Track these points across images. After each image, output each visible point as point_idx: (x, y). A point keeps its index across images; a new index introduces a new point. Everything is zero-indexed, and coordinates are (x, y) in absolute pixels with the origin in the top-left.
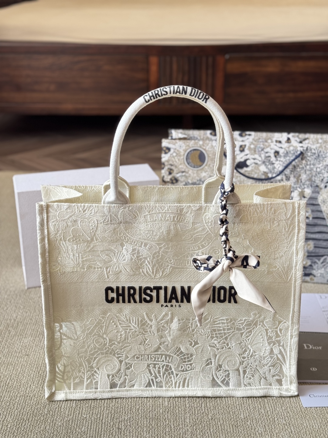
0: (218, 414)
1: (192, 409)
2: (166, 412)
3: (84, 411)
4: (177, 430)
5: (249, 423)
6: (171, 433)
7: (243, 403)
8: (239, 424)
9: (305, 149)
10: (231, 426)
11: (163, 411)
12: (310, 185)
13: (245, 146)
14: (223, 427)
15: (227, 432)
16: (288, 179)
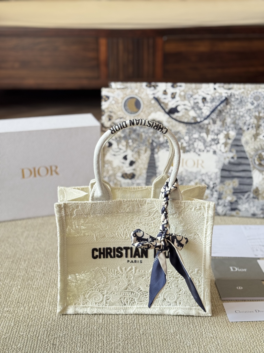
0: (149, 330)
1: (125, 325)
2: (100, 329)
3: (21, 329)
4: (109, 345)
5: (178, 337)
6: (103, 348)
7: (173, 319)
8: (168, 338)
9: (229, 95)
10: (161, 340)
11: (97, 328)
12: (234, 129)
13: (176, 93)
14: (153, 341)
15: (157, 346)
16: (214, 122)
